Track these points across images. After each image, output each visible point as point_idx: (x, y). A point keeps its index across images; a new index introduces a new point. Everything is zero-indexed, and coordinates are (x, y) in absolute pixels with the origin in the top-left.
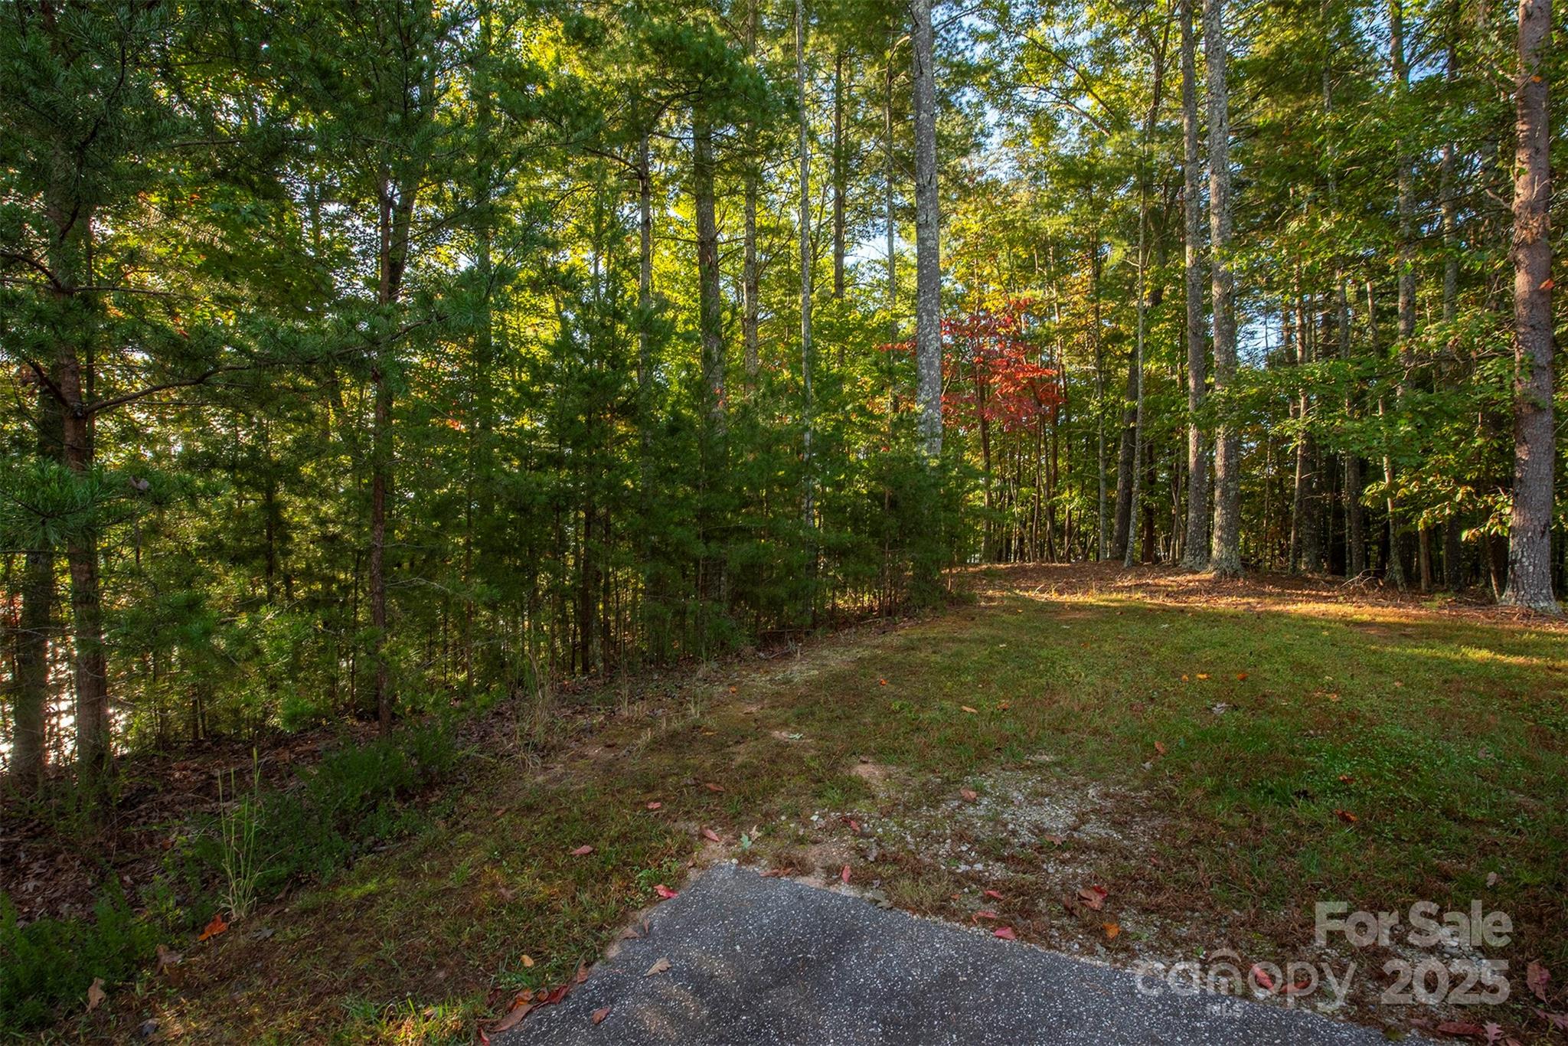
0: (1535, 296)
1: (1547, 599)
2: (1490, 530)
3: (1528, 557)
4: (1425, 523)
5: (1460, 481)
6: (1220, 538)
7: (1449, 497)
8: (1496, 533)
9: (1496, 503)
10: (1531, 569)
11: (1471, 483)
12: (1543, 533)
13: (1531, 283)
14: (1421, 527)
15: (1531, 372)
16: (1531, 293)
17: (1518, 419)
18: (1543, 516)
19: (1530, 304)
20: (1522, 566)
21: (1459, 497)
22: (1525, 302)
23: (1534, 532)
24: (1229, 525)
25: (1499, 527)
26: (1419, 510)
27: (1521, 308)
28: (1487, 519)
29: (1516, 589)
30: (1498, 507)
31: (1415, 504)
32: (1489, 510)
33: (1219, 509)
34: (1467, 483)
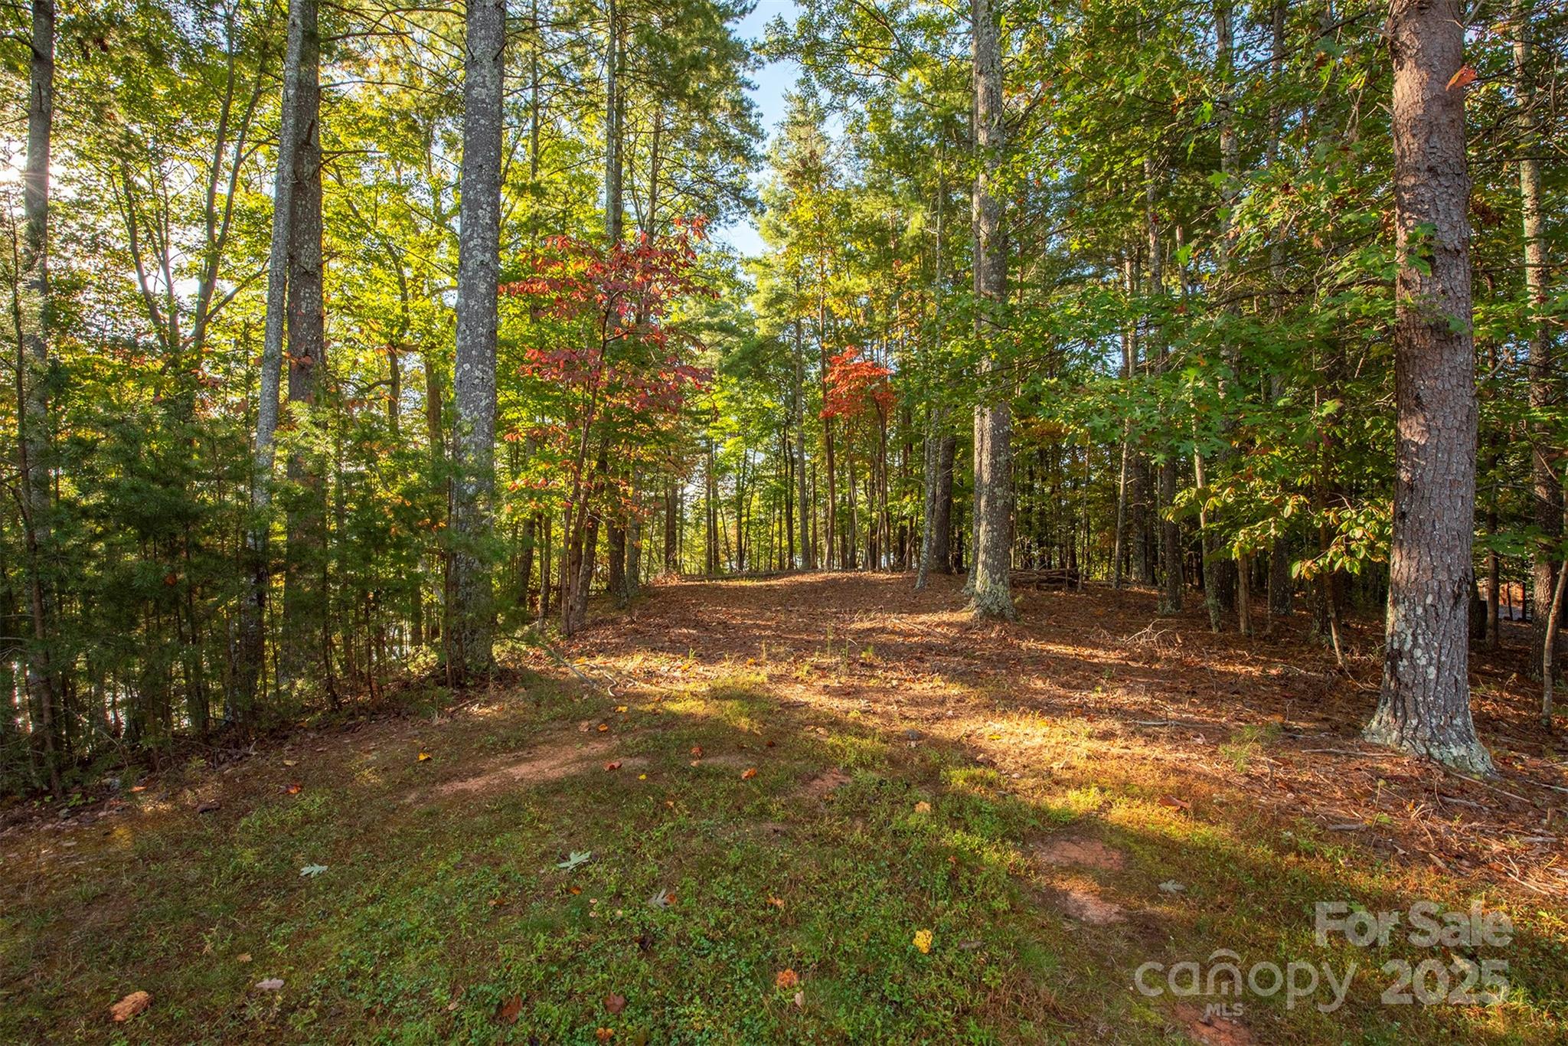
0: (1436, 109)
1: (1464, 739)
2: (1332, 562)
3: (1427, 648)
4: (1241, 549)
5: (1289, 488)
6: (985, 564)
7: (1275, 510)
8: (1342, 568)
9: (1340, 520)
10: (1432, 672)
11: (1306, 491)
12: (1457, 598)
13: (1424, 86)
14: (1235, 554)
15: (1430, 260)
16: (1427, 104)
17: (1404, 361)
18: (1456, 561)
19: (1427, 126)
20: (1414, 666)
21: (1288, 511)
22: (1414, 127)
23: (1439, 595)
24: (995, 546)
25: (1346, 559)
26: (1236, 526)
27: (1406, 138)
28: (1328, 547)
29: (1402, 712)
30: (1344, 526)
31: (1231, 518)
32: (1330, 533)
33: (984, 523)
34: (1296, 490)
